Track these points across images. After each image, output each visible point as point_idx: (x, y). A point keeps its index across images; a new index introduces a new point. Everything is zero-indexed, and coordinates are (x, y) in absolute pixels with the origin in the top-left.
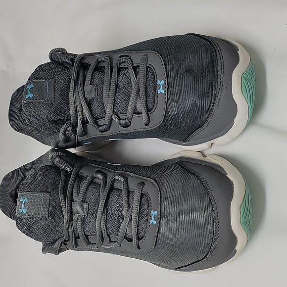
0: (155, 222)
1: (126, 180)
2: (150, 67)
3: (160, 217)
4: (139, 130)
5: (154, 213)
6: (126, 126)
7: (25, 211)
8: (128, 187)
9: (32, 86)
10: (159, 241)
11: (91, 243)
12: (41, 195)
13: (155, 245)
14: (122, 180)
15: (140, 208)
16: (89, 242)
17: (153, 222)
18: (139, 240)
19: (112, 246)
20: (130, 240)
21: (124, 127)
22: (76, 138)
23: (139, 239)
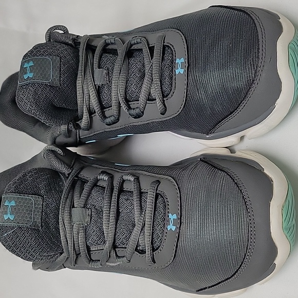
0: (174, 228)
1: (137, 179)
2: (168, 46)
3: (181, 221)
4: (154, 121)
5: (173, 217)
6: (138, 116)
7: (12, 218)
8: (140, 188)
9: (31, 64)
10: (178, 251)
11: (93, 261)
12: (32, 198)
13: (174, 257)
14: (132, 179)
15: (155, 212)
16: (91, 259)
17: (171, 227)
18: (153, 252)
19: (119, 262)
20: (143, 252)
21: (135, 118)
22: (78, 133)
23: (154, 250)
